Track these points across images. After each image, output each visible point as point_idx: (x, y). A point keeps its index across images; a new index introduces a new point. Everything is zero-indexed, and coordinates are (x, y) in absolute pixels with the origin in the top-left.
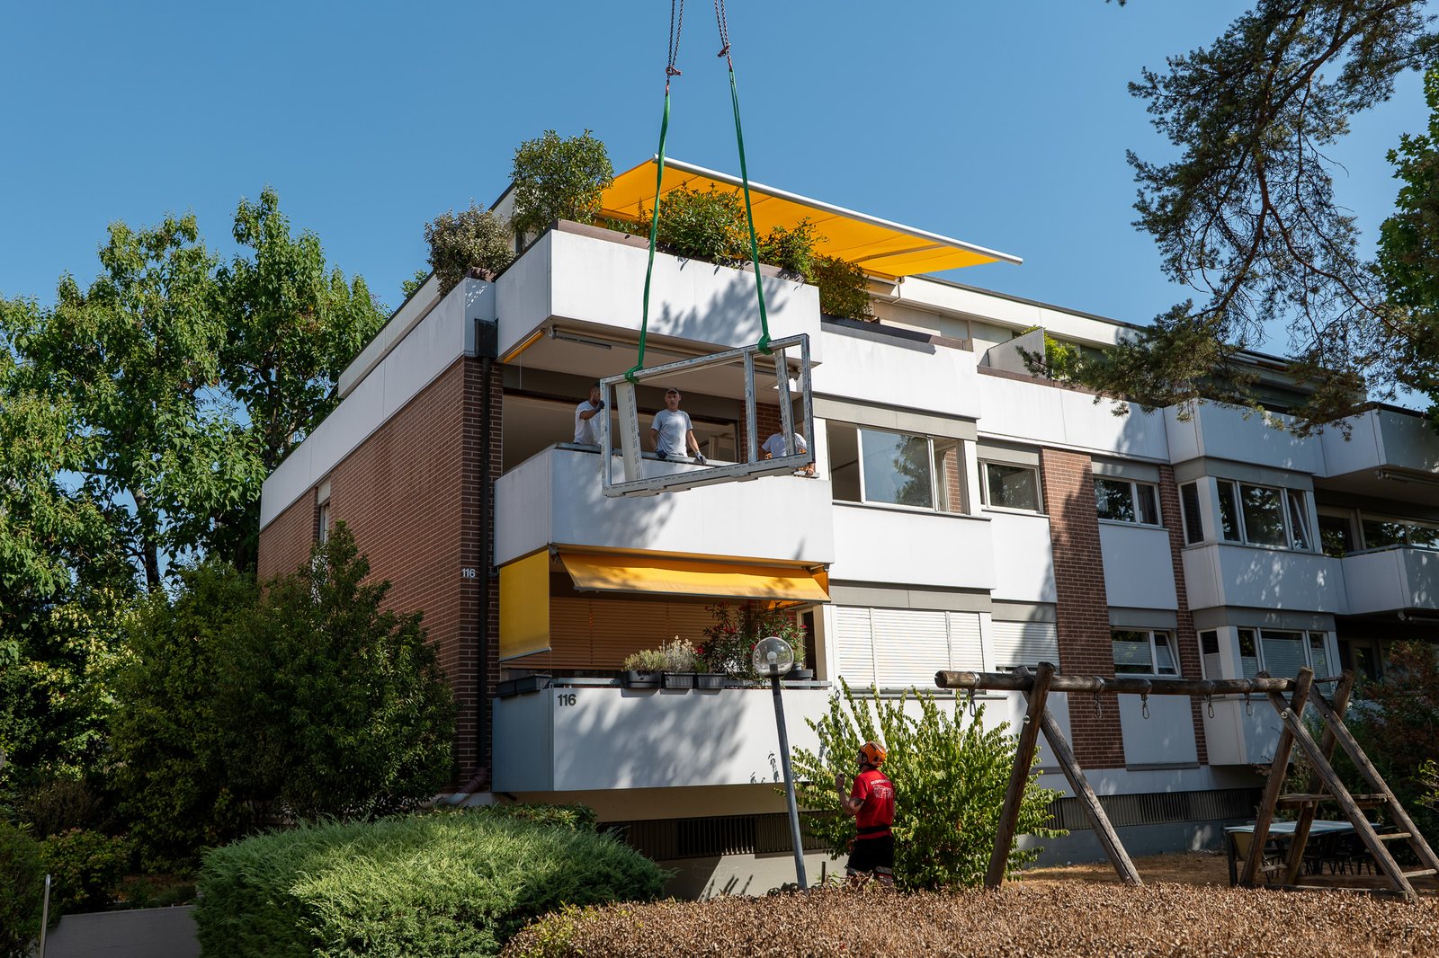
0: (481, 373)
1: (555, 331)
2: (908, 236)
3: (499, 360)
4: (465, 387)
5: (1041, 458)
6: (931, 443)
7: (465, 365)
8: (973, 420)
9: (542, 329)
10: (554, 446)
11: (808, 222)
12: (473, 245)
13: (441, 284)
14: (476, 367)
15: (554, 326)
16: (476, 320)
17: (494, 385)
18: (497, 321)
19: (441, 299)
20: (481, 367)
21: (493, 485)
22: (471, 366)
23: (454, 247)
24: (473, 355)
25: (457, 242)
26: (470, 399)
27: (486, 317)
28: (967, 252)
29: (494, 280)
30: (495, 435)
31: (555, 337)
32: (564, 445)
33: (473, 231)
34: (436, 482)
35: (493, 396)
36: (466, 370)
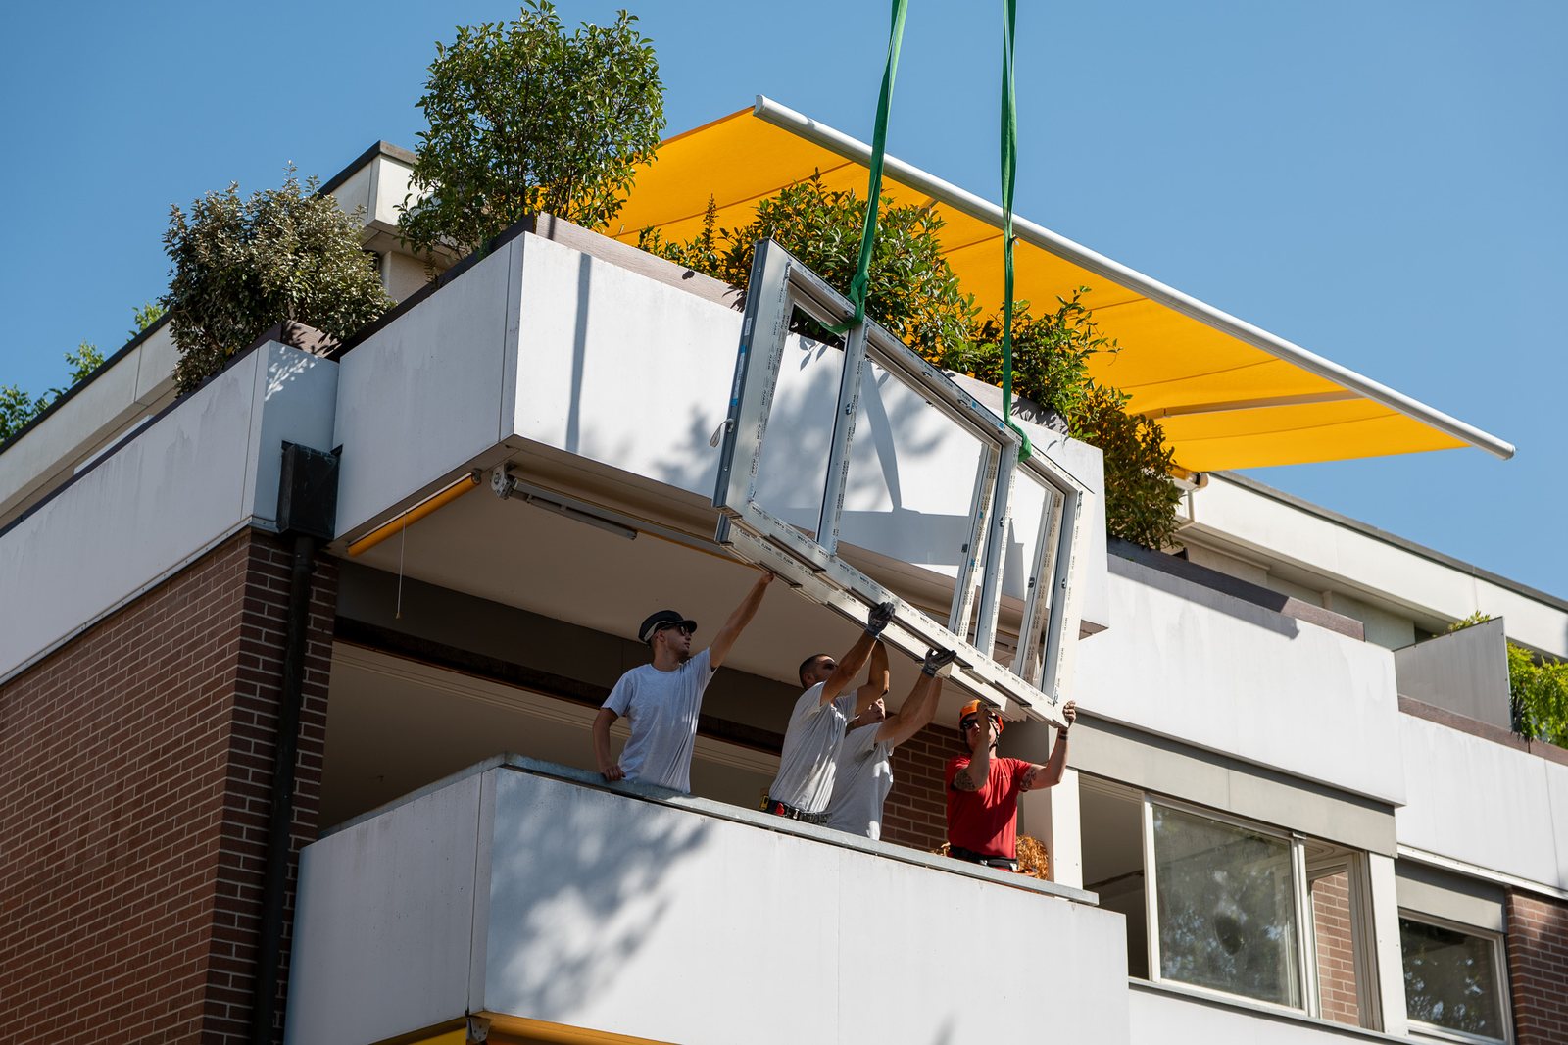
0: (288, 574)
1: (510, 478)
2: (1284, 364)
3: (334, 549)
4: (247, 604)
5: (1508, 911)
6: (1300, 853)
7: (252, 551)
8: (1388, 807)
9: (477, 471)
10: (497, 761)
11: (1082, 302)
12: (289, 270)
13: (184, 362)
14: (277, 558)
15: (510, 467)
16: (286, 445)
17: (319, 609)
18: (338, 451)
19: (180, 400)
20: (290, 561)
21: (296, 859)
22: (265, 555)
23: (238, 270)
24: (273, 528)
25: (251, 257)
26: (257, 634)
27: (312, 439)
28: (1405, 415)
29: (335, 356)
30: (309, 731)
31: (509, 492)
32: (520, 761)
33: (290, 236)
34: (133, 844)
35: (313, 636)
36: (252, 565)
